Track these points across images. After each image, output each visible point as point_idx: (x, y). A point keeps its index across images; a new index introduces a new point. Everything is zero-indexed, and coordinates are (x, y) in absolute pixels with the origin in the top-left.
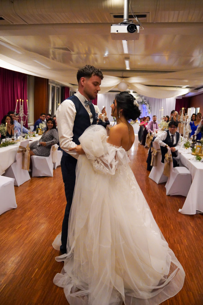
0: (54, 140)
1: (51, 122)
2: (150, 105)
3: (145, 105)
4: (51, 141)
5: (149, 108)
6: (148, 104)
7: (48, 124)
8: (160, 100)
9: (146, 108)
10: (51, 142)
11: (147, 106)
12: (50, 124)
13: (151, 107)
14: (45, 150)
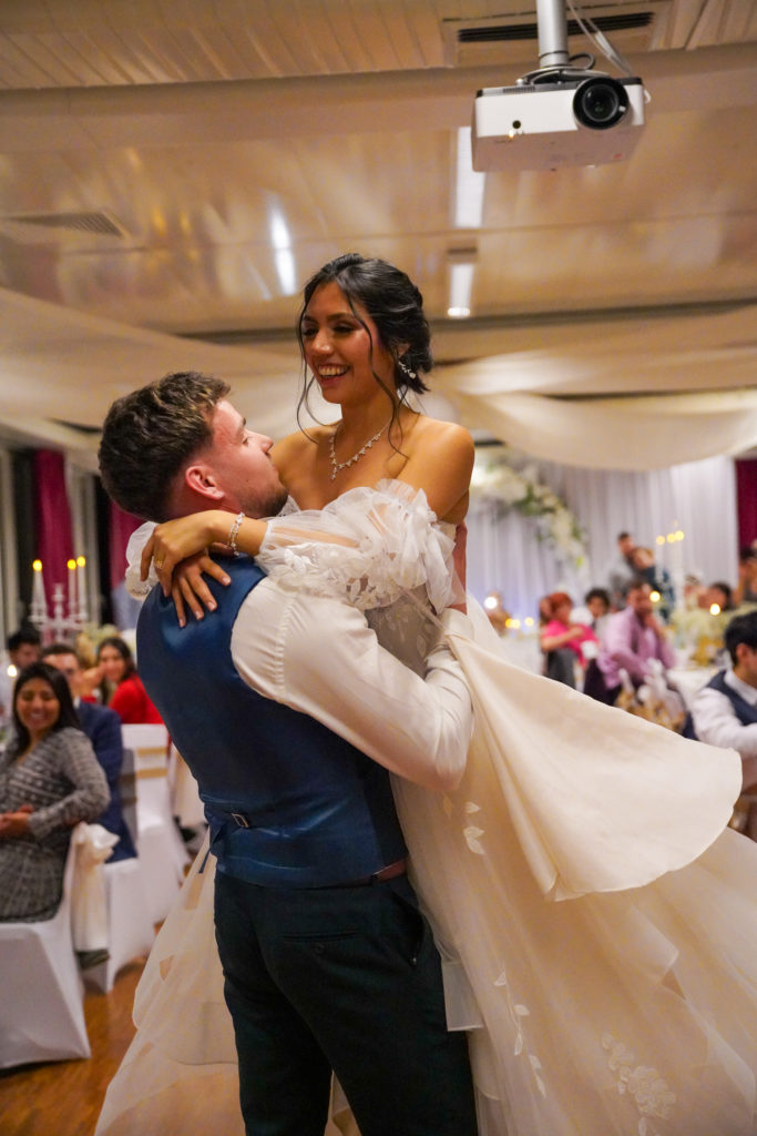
0: (76, 797)
1: (47, 688)
2: (576, 516)
3: (548, 517)
4: (61, 805)
5: (576, 534)
6: (565, 505)
7: (22, 703)
8: (632, 480)
9: (551, 535)
10: (62, 812)
11: (561, 524)
12: (38, 702)
13: (582, 524)
14: (24, 874)
